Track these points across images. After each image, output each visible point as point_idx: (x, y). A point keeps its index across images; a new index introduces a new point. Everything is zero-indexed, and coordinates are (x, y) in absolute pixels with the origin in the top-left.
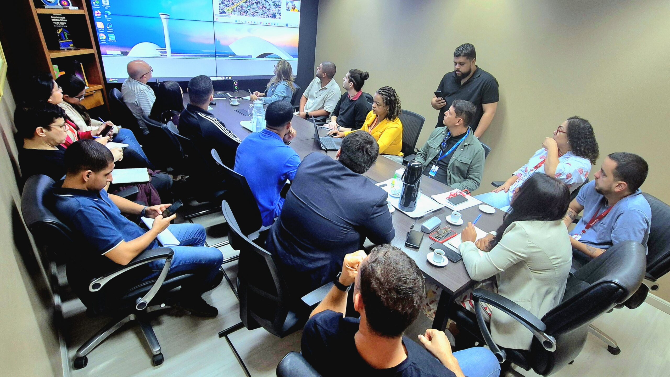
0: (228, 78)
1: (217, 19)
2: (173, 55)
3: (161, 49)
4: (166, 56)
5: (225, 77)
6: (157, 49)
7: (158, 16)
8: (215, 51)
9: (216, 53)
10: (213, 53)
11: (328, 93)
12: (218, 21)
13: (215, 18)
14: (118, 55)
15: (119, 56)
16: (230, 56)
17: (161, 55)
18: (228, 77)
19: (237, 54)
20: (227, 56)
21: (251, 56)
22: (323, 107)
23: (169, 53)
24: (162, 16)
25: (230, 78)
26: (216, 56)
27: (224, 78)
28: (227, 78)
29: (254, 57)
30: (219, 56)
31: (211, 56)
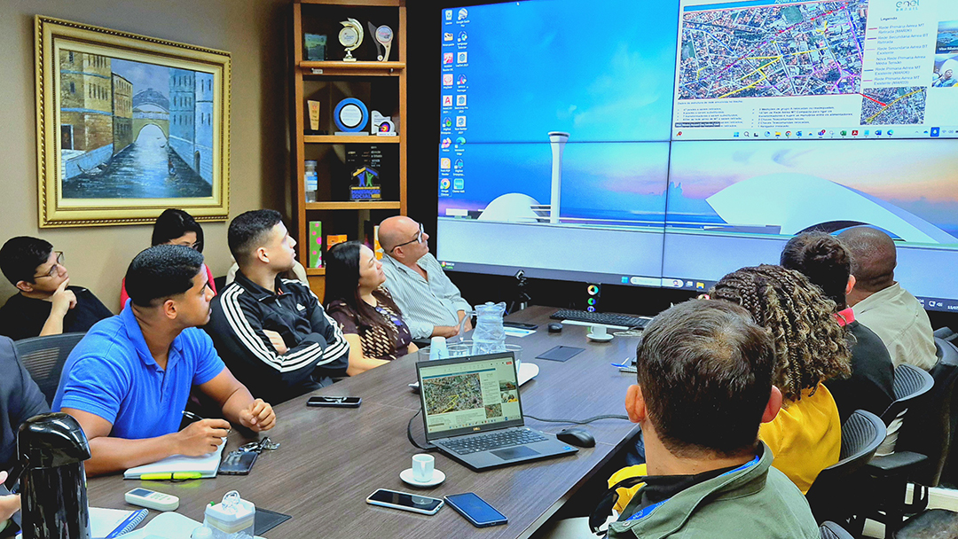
1: (680, 134)
2: (563, 221)
3: (540, 208)
4: (548, 221)
5: (685, 281)
6: (532, 208)
7: (545, 139)
8: (664, 213)
9: (666, 217)
10: (658, 218)
12: (683, 137)
13: (676, 130)
14: (463, 217)
15: (464, 219)
16: (705, 227)
17: (539, 220)
18: (695, 282)
19: (730, 223)
20: (698, 226)
21: (776, 229)
23: (555, 216)
24: (553, 139)
25: (700, 285)
26: (665, 225)
27: (680, 284)
28: (690, 284)
30: (674, 225)
31: (652, 225)
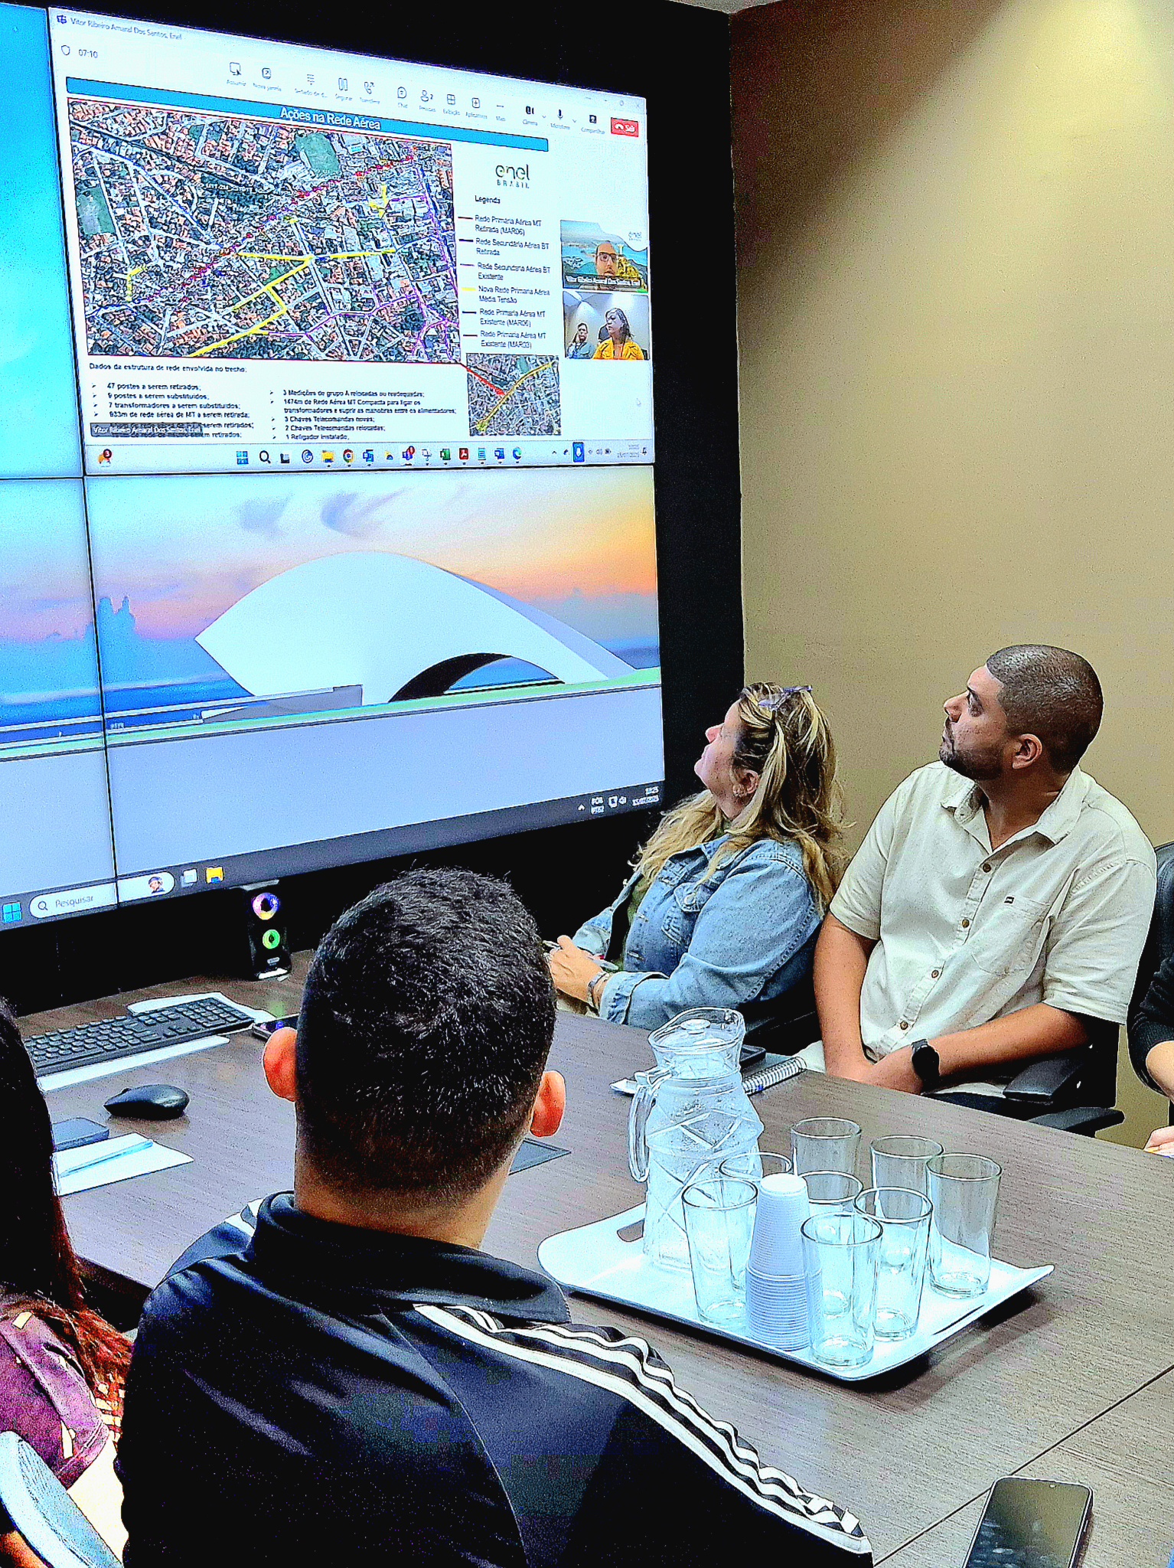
0: (202, 875)
1: (107, 455)
5: (176, 871)
8: (96, 691)
9: (104, 702)
10: (83, 707)
11: (1074, 875)
12: (116, 464)
13: (96, 446)
16: (205, 714)
18: (200, 867)
19: (261, 693)
20: (186, 716)
21: (353, 693)
22: (1038, 986)
25: (214, 874)
26: (104, 725)
27: (167, 883)
28: (190, 877)
29: (379, 692)
30: (129, 722)
31: (67, 730)
